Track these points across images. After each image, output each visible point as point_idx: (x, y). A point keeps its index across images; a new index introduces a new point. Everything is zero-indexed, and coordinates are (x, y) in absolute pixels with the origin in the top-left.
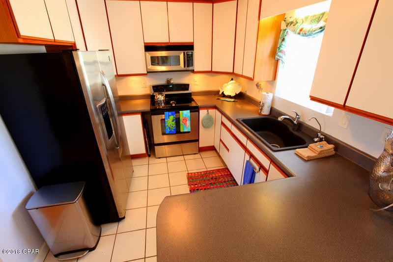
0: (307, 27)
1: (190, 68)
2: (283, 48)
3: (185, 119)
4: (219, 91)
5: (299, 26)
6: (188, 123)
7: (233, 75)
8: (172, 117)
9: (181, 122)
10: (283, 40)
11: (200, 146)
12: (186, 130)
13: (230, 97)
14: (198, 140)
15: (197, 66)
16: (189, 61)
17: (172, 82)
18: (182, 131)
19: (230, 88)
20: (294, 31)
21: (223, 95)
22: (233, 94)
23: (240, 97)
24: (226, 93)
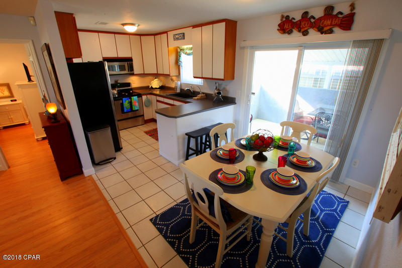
0: (188, 52)
1: (132, 72)
2: (180, 60)
3: (135, 102)
4: (149, 86)
5: (186, 51)
6: (137, 104)
7: (156, 75)
8: (127, 101)
9: (133, 104)
10: (180, 56)
11: (145, 119)
12: (136, 109)
13: (156, 88)
14: (143, 115)
15: (136, 71)
16: (131, 68)
17: (119, 82)
18: (134, 109)
19: (155, 84)
20: (184, 53)
21: (152, 88)
22: (158, 87)
23: (162, 88)
24: (154, 87)
